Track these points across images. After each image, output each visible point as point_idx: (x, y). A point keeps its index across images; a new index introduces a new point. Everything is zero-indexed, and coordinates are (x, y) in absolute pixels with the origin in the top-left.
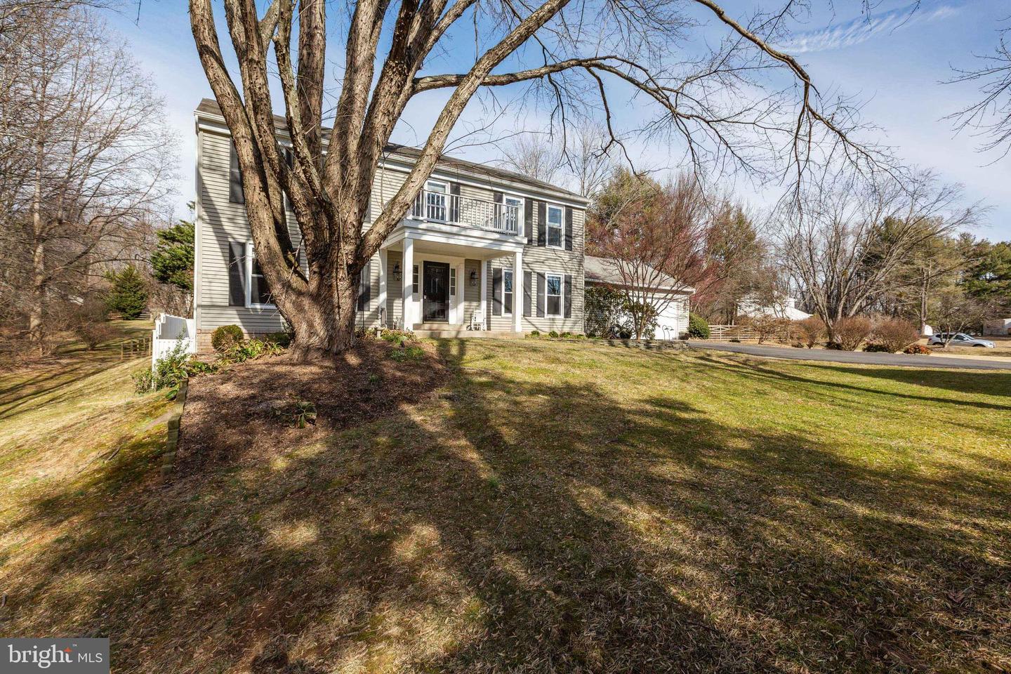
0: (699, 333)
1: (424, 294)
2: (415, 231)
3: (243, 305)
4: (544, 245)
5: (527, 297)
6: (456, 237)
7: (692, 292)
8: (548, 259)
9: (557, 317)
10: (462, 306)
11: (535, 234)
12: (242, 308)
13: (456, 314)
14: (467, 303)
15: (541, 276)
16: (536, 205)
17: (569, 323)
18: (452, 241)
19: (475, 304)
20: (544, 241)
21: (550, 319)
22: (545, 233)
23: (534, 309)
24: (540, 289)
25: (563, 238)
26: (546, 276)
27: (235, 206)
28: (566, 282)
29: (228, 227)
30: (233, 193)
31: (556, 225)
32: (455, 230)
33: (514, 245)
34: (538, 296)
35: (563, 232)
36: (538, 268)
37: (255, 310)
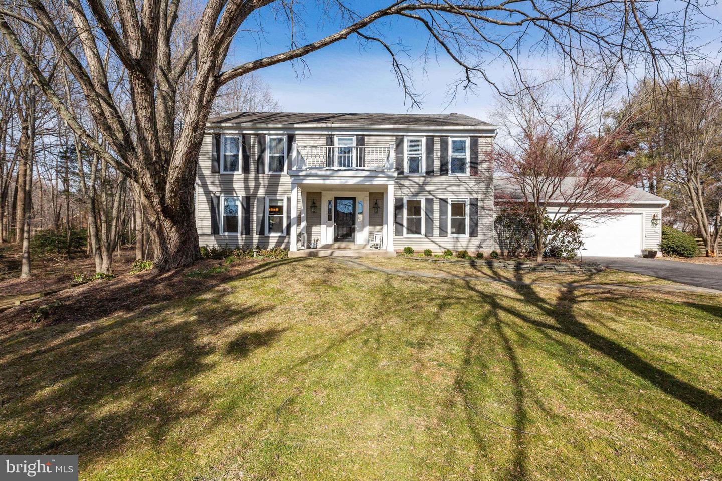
0: (676, 251)
1: (335, 222)
2: (297, 178)
3: (218, 234)
4: (447, 174)
5: (429, 221)
6: (331, 178)
7: (665, 205)
8: (450, 186)
9: (461, 236)
10: (367, 229)
11: (437, 165)
12: (217, 236)
13: (361, 236)
14: (371, 228)
15: (444, 201)
16: (437, 141)
17: (476, 241)
18: (328, 182)
19: (378, 228)
20: (447, 170)
21: (453, 238)
22: (447, 163)
23: (436, 231)
24: (443, 212)
25: (468, 165)
26: (449, 201)
27: (214, 175)
28: (471, 204)
29: (211, 187)
30: (213, 167)
31: (459, 155)
32: (329, 173)
33: (386, 179)
34: (441, 219)
35: (468, 160)
36: (440, 195)
37: (224, 236)
